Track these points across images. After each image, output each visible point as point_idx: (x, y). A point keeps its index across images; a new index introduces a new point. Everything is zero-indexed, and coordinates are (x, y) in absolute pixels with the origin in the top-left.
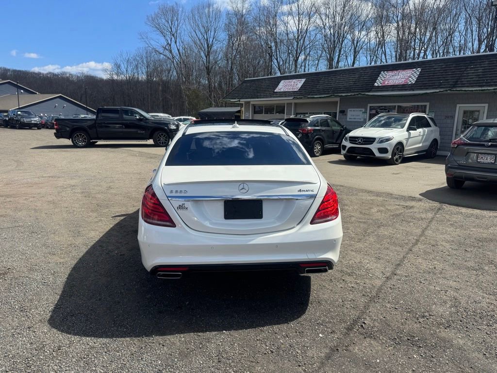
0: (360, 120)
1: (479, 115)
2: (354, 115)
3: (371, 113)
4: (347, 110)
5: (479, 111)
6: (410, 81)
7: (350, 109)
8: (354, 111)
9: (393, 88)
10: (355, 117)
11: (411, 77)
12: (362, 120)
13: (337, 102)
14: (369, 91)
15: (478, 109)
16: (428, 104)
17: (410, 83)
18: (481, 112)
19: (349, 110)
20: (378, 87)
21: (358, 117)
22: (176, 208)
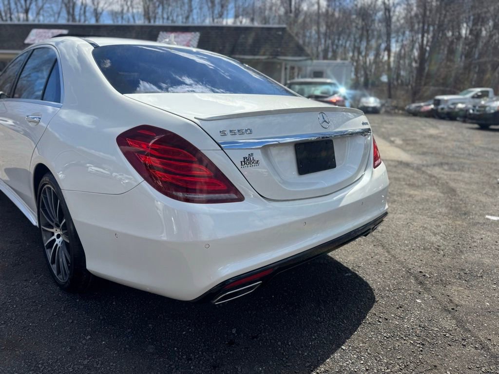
11: (191, 41)
22: (239, 166)
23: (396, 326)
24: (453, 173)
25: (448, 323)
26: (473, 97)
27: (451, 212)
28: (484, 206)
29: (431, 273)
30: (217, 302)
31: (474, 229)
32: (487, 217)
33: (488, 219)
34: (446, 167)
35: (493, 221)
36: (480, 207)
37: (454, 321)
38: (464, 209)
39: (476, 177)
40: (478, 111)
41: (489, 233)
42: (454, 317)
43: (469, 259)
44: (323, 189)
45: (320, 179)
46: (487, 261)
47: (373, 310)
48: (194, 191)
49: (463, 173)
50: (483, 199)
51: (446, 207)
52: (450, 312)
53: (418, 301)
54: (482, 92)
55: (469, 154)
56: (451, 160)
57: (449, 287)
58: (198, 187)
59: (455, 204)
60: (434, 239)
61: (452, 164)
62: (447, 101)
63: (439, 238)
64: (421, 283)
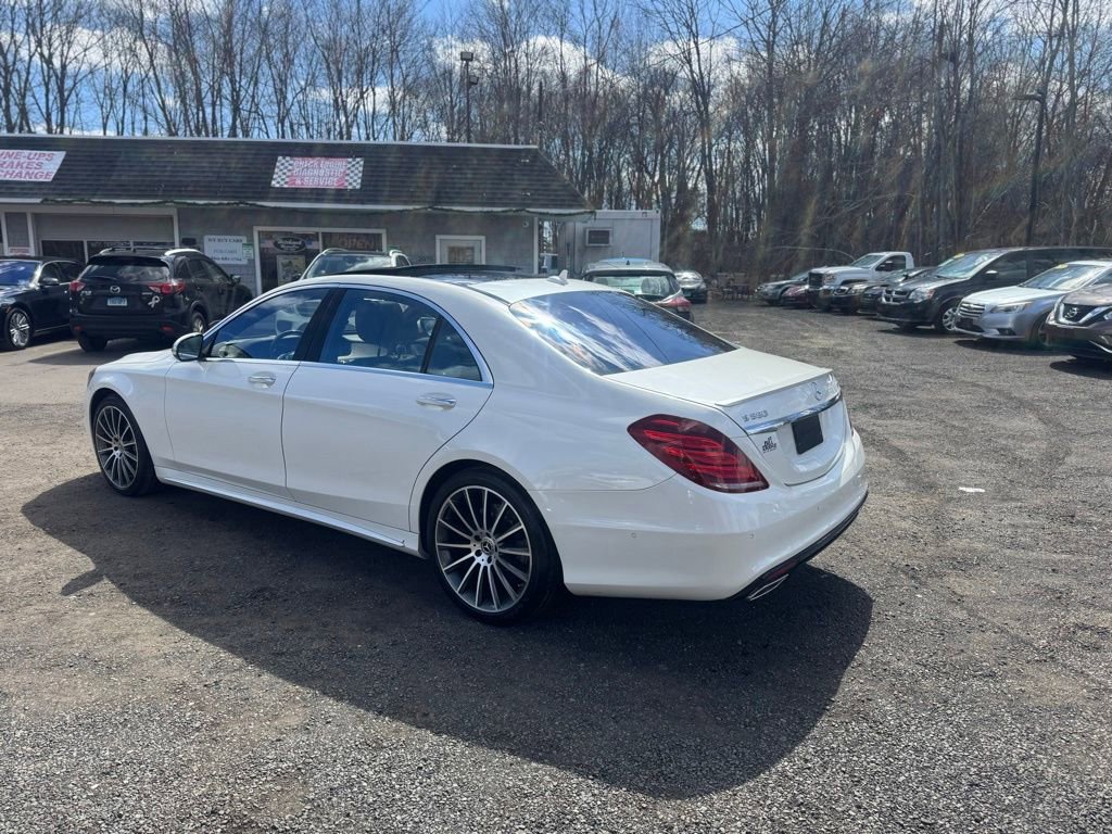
0: (238, 263)
1: (473, 256)
2: (221, 252)
3: (263, 245)
4: (202, 238)
5: (472, 249)
6: (350, 184)
7: (212, 237)
8: (219, 240)
9: (318, 194)
10: (224, 255)
11: (348, 175)
12: (245, 262)
13: (171, 218)
14: (263, 199)
15: (471, 245)
16: (383, 232)
17: (350, 187)
18: (476, 250)
19: (206, 238)
20: (282, 190)
21: (235, 255)
22: (761, 450)
23: (907, 622)
24: (889, 422)
25: (961, 615)
26: (879, 269)
27: (911, 485)
28: (952, 473)
29: (919, 565)
30: (752, 597)
31: (950, 507)
32: (961, 488)
33: (963, 492)
34: (874, 412)
35: (971, 494)
36: (947, 475)
37: (965, 612)
38: (926, 480)
39: (925, 426)
40: (895, 300)
41: (970, 512)
42: (962, 608)
43: (956, 546)
44: (815, 471)
45: (814, 459)
46: (979, 546)
47: (875, 610)
48: (734, 481)
49: (904, 422)
50: (947, 463)
51: (902, 478)
52: (957, 604)
53: (919, 596)
54: (891, 258)
55: (902, 386)
56: (877, 399)
57: (945, 579)
58: (739, 476)
59: (912, 472)
60: (904, 525)
61: (881, 406)
62: (832, 277)
63: (910, 522)
64: (913, 577)
